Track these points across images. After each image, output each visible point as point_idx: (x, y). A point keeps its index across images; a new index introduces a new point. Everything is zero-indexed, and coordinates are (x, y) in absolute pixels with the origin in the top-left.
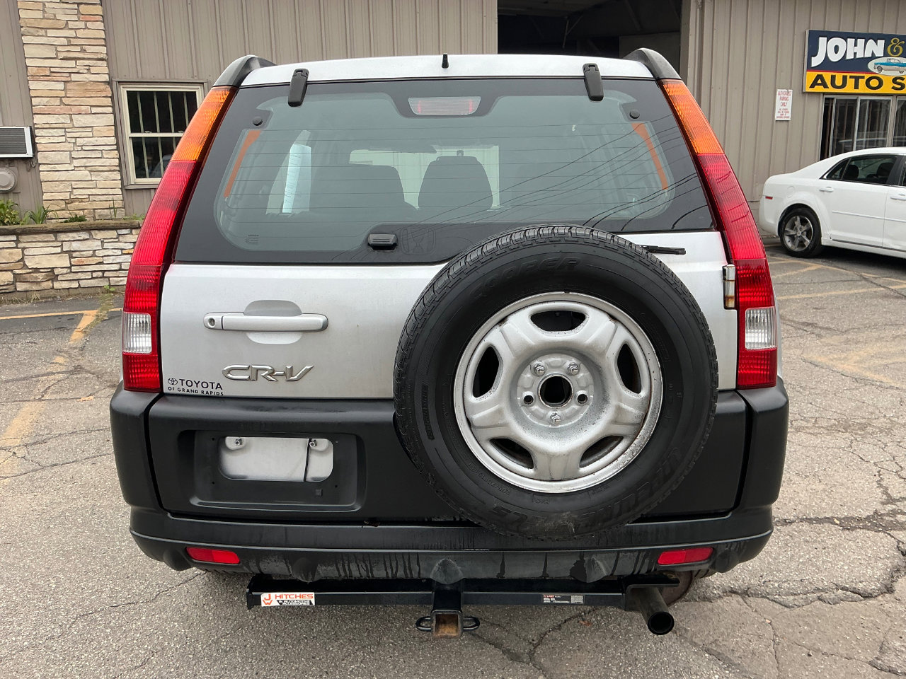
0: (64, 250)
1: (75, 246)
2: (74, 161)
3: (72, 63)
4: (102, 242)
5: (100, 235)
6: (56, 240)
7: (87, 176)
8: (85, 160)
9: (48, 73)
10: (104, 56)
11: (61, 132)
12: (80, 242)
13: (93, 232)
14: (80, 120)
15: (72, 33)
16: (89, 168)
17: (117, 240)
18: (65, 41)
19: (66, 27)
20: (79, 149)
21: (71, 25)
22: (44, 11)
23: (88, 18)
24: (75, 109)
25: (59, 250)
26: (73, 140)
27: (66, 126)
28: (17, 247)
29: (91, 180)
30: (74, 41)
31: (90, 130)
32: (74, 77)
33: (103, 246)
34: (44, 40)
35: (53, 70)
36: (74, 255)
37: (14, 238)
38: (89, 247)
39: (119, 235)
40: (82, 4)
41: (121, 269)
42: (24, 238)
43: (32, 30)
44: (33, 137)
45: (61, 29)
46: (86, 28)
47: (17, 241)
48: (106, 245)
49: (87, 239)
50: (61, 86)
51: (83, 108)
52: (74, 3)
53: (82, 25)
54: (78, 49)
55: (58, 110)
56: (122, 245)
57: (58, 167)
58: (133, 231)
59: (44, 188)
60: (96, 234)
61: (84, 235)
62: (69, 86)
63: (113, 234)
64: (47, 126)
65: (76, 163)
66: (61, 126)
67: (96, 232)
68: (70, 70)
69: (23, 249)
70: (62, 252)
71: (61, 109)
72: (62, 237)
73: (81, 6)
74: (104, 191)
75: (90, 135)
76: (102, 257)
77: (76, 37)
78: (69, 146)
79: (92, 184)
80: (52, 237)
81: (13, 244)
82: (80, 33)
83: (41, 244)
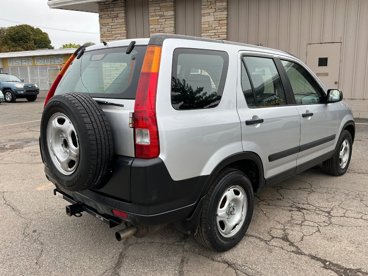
10: (225, 38)
15: (216, 31)
18: (213, 34)
19: (215, 29)
21: (216, 28)
22: (209, 24)
23: (222, 25)
30: (216, 34)
34: (208, 34)
40: (220, 20)
43: (204, 31)
45: (214, 30)
46: (221, 29)
52: (218, 20)
53: (219, 28)
54: (218, 36)
73: (220, 21)
77: (218, 32)
82: (219, 31)
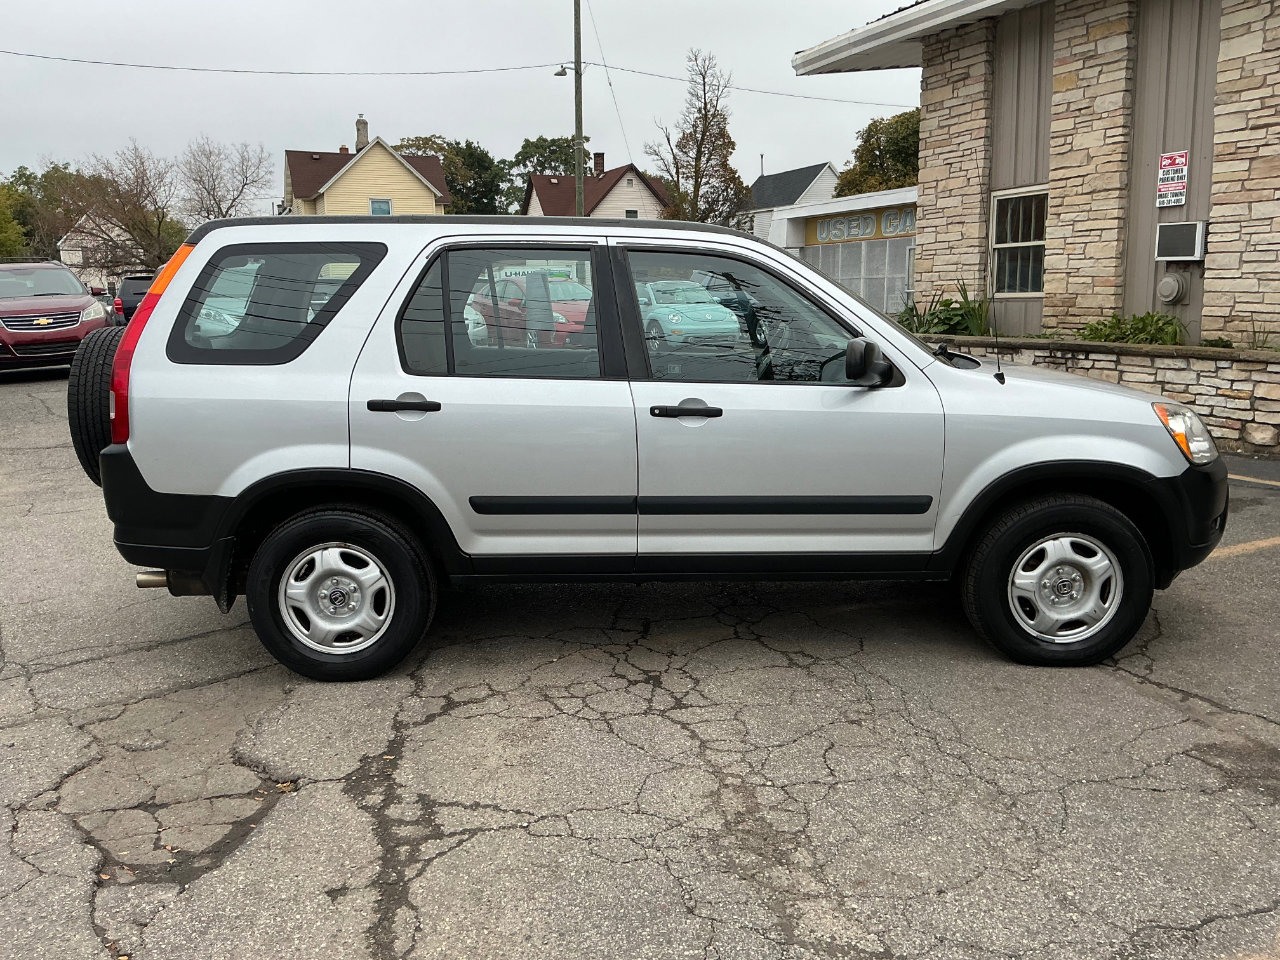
0: (1158, 379)
1: (1170, 376)
2: (1245, 265)
3: (1262, 133)
4: (1198, 374)
5: (1198, 365)
6: (1152, 367)
7: (1254, 286)
8: (1255, 265)
9: (1233, 150)
11: (1235, 227)
12: (1173, 372)
13: (1191, 360)
14: (1260, 210)
15: (1268, 91)
16: (1258, 276)
17: (1214, 375)
18: (1258, 104)
19: (1263, 84)
20: (1252, 248)
21: (1269, 80)
22: (1243, 69)
24: (1255, 195)
25: (1152, 379)
26: (1247, 238)
27: (1242, 218)
28: (1116, 370)
29: (1258, 292)
30: (1269, 102)
31: (1268, 222)
32: (1263, 152)
33: (1198, 379)
34: (1236, 107)
35: (1239, 145)
36: (1167, 387)
37: (1114, 358)
38: (1183, 380)
39: (1218, 369)
41: (1211, 415)
42: (1124, 359)
43: (1224, 97)
44: (1207, 233)
45: (1259, 88)
47: (1117, 362)
48: (1203, 380)
49: (1183, 369)
50: (1245, 165)
51: (1266, 192)
52: (1278, 49)
54: (1273, 111)
55: (1237, 197)
56: (1217, 382)
57: (1224, 274)
58: (1235, 365)
59: (1205, 300)
60: (1194, 364)
61: (1181, 364)
62: (1255, 164)
63: (1210, 365)
64: (1222, 219)
65: (1246, 268)
66: (1237, 218)
67: (1194, 360)
68: (1258, 143)
69: (1122, 372)
70: (1156, 382)
71: (1241, 196)
72: (1159, 363)
74: (1271, 308)
75: (1268, 229)
76: (1196, 395)
77: (1273, 96)
78: (1240, 246)
79: (1258, 298)
80: (1147, 361)
81: (1112, 366)
83: (1137, 369)
